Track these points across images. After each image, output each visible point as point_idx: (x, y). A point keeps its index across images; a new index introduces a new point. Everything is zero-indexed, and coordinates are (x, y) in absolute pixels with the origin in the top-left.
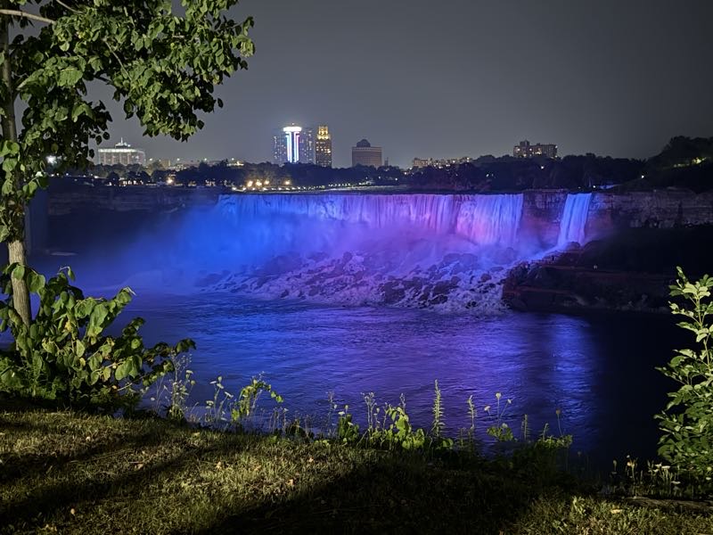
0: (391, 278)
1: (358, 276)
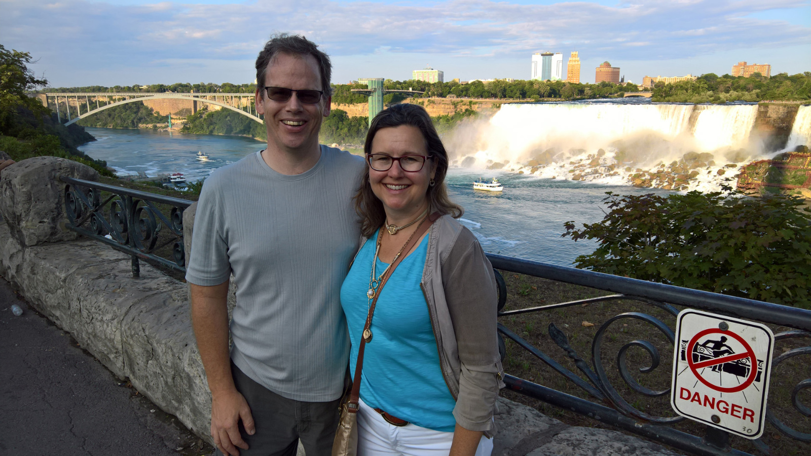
0: (638, 170)
1: (611, 168)
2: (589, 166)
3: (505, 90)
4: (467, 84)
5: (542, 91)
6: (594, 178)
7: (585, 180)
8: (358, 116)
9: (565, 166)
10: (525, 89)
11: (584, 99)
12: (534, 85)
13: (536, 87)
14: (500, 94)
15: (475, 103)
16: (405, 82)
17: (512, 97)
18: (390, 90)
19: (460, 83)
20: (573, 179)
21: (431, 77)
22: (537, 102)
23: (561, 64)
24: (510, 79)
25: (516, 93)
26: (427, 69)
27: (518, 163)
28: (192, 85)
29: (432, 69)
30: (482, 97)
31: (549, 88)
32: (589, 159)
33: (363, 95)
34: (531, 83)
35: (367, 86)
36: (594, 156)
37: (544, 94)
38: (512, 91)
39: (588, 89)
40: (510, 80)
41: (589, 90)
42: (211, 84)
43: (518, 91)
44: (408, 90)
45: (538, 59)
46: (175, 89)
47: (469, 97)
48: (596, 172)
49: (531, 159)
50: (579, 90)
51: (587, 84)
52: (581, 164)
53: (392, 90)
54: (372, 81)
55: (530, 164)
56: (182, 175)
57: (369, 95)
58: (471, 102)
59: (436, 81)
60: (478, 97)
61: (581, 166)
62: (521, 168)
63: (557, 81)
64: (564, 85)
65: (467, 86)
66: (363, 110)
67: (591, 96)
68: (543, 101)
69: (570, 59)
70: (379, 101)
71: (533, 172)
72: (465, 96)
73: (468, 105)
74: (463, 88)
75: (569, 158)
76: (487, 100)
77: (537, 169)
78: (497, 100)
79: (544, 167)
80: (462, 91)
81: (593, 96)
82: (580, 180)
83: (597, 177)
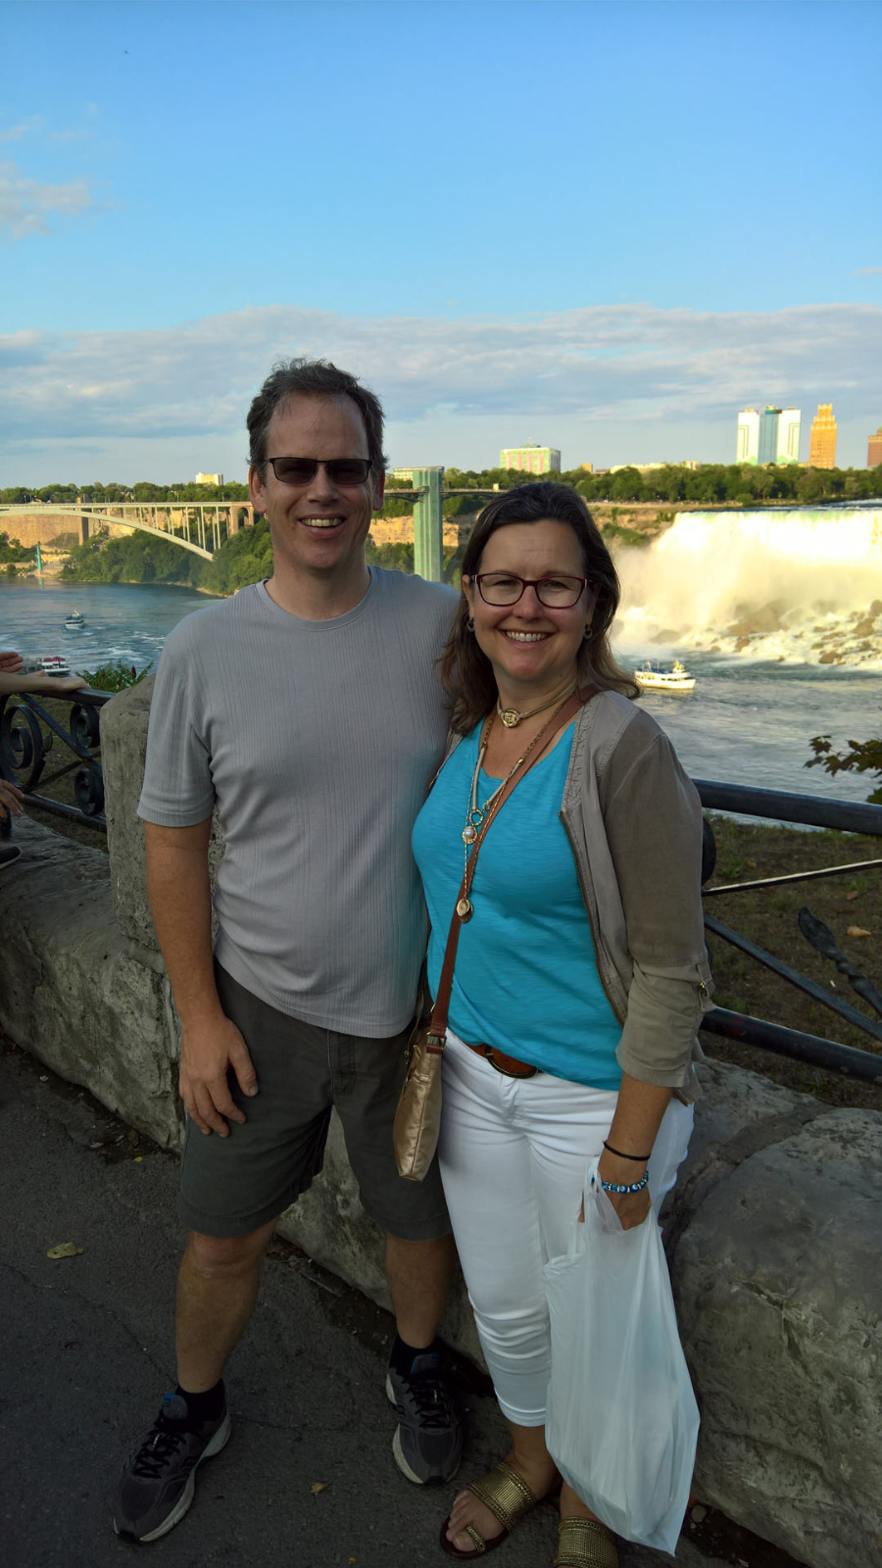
2: (853, 635)
3: (683, 485)
4: (608, 474)
5: (759, 486)
6: (863, 659)
7: (844, 663)
8: (394, 542)
9: (804, 635)
10: (724, 481)
11: (843, 500)
12: (742, 474)
13: (745, 477)
14: (673, 494)
15: (625, 512)
16: (485, 474)
17: (698, 499)
18: (456, 490)
19: (594, 472)
20: (822, 661)
21: (537, 462)
22: (749, 507)
23: (797, 430)
24: (695, 463)
25: (705, 491)
26: (528, 446)
27: (709, 630)
28: (79, 487)
29: (539, 447)
30: (637, 499)
31: (772, 479)
32: (852, 621)
33: (403, 501)
34: (736, 471)
35: (410, 484)
36: (862, 615)
37: (762, 491)
38: (697, 487)
39: (853, 479)
40: (694, 465)
41: (856, 481)
42: (115, 485)
43: (710, 487)
44: (492, 488)
45: (749, 422)
46: (48, 496)
47: (610, 499)
48: (866, 647)
49: (734, 622)
50: (833, 483)
51: (850, 469)
52: (837, 630)
53: (461, 490)
54: (421, 473)
55: (732, 632)
56: (63, 660)
57: (414, 501)
58: (615, 511)
59: (547, 469)
60: (629, 499)
61: (837, 635)
62: (715, 640)
63: (789, 466)
64: (803, 472)
65: (609, 478)
66: (403, 530)
67: (857, 494)
68: (760, 505)
69: (816, 419)
70: (433, 511)
71: (739, 647)
72: (604, 498)
73: (609, 517)
74: (598, 482)
75: (811, 620)
76: (648, 505)
77: (747, 642)
78: (667, 505)
79: (762, 638)
80: (598, 489)
81: (863, 495)
82: (835, 662)
83: (870, 656)
